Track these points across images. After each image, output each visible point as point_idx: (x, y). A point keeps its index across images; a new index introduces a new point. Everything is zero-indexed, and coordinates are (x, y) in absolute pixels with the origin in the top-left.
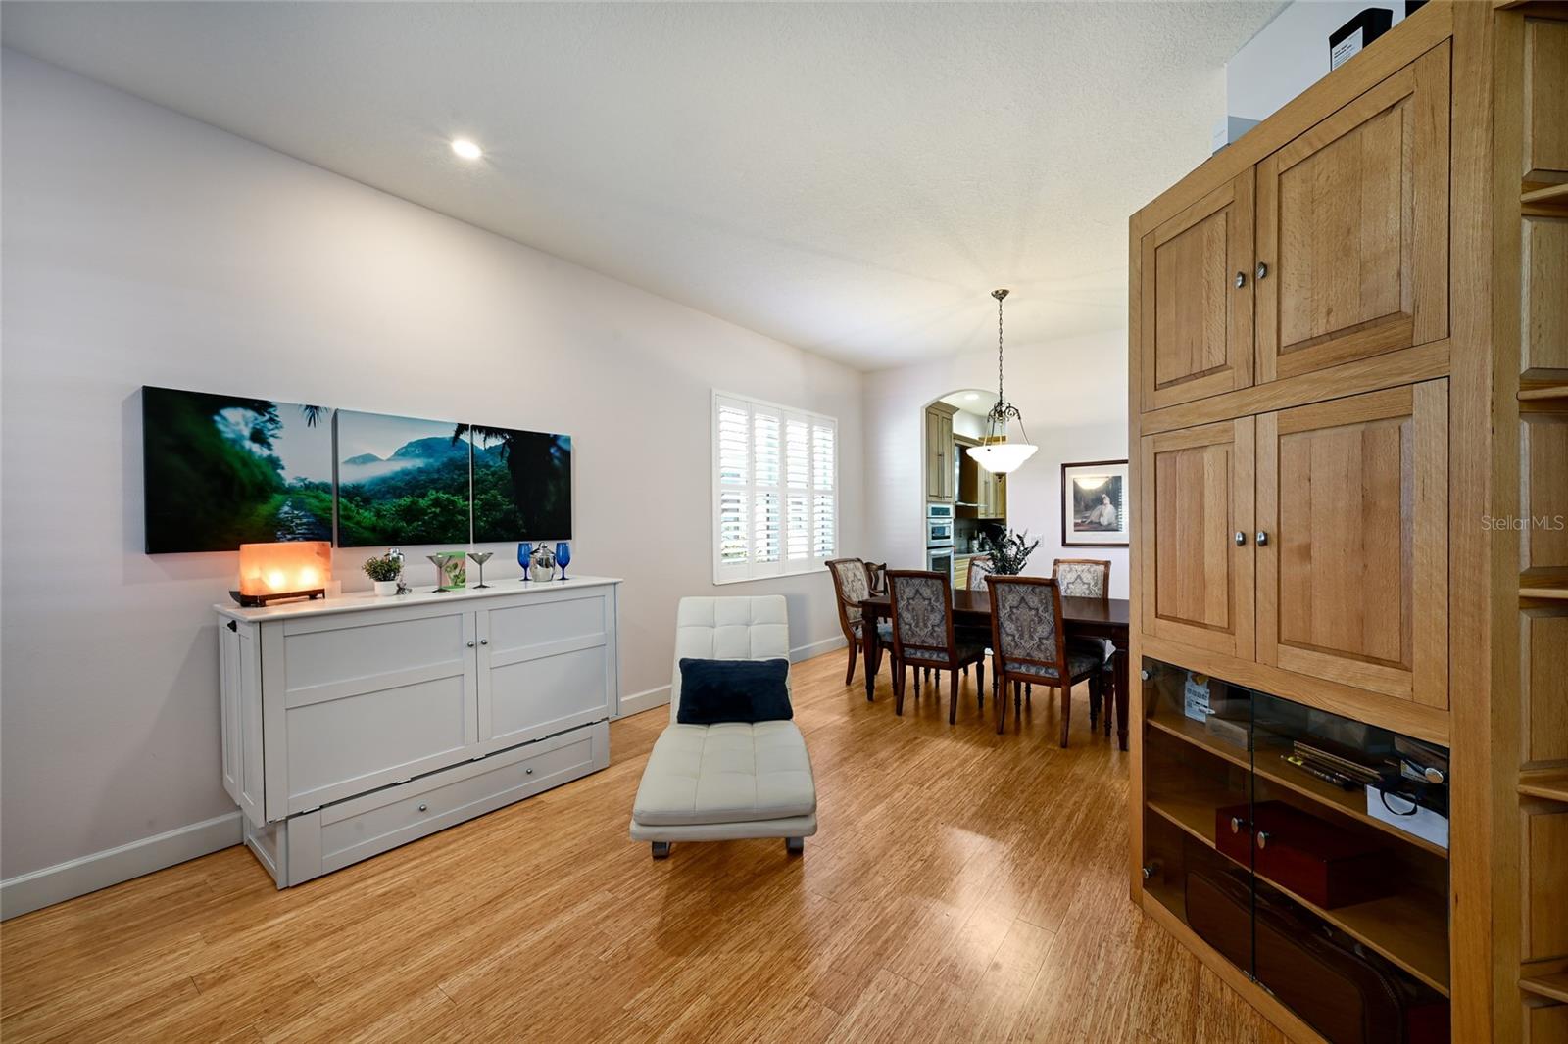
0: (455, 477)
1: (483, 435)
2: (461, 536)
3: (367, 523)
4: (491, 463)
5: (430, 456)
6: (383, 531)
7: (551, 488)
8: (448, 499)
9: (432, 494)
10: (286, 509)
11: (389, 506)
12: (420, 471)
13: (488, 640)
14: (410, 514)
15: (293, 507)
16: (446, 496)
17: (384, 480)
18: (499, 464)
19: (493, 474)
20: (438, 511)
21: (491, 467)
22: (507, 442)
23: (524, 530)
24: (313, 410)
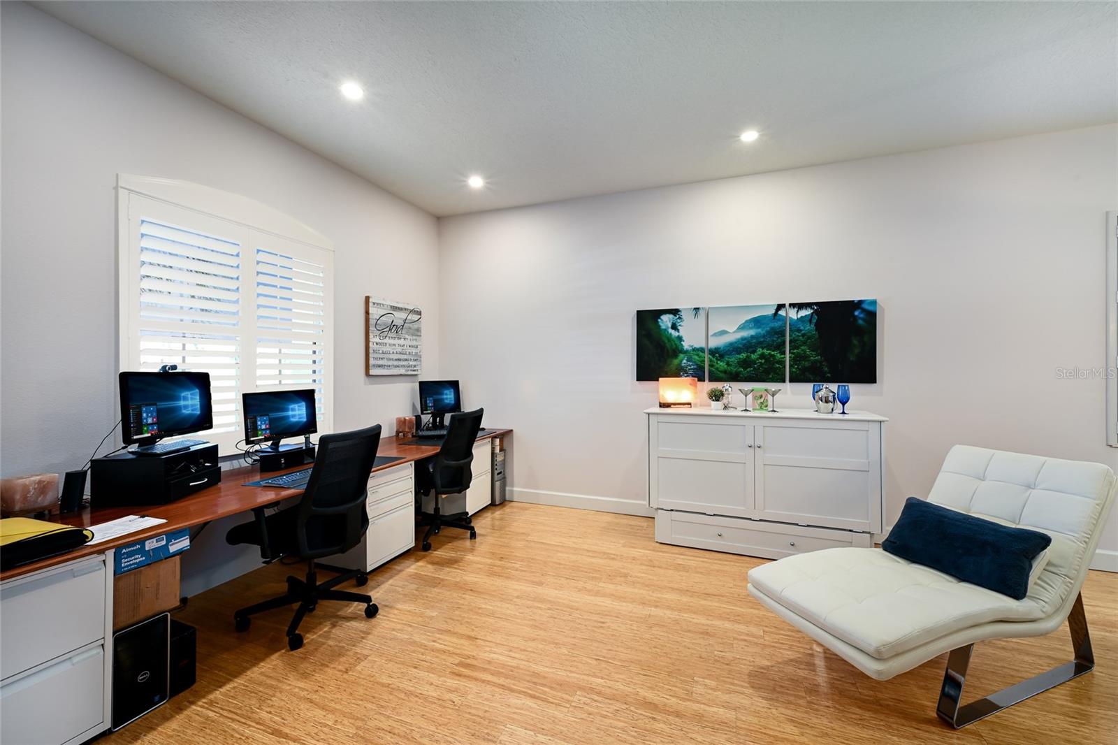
0: (775, 339)
1: (796, 309)
2: (779, 377)
3: (722, 368)
4: (802, 328)
5: (759, 327)
6: (730, 373)
7: (855, 342)
8: (769, 353)
9: (760, 351)
10: (685, 361)
11: (734, 359)
12: (752, 337)
13: (762, 444)
14: (746, 363)
15: (688, 361)
16: (768, 352)
17: (731, 344)
18: (809, 328)
19: (803, 335)
20: (763, 361)
21: (801, 331)
22: (816, 312)
23: (829, 375)
24: (697, 309)
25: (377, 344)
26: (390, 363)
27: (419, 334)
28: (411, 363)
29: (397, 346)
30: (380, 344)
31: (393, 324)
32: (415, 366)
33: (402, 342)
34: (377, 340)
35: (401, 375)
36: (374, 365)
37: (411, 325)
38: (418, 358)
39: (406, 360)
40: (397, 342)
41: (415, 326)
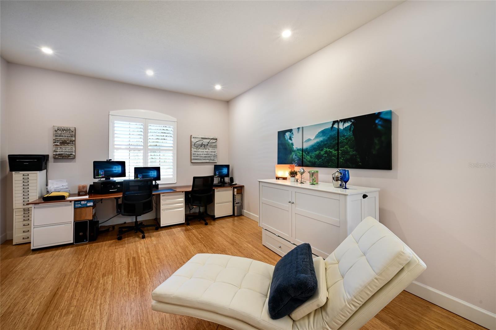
0: (332, 142)
1: (342, 123)
2: (334, 165)
3: (308, 160)
4: (346, 134)
5: (324, 136)
6: (312, 162)
8: (329, 151)
9: (325, 149)
10: (294, 156)
11: (314, 154)
12: (322, 141)
14: (319, 157)
15: (295, 156)
16: (329, 149)
17: (312, 146)
18: (349, 134)
19: (346, 139)
20: (326, 155)
21: (345, 136)
22: (353, 124)
23: (360, 164)
24: (299, 128)
25: (195, 151)
26: (201, 158)
27: (216, 147)
28: (212, 158)
29: (205, 152)
30: (197, 151)
31: (203, 144)
32: (214, 159)
33: (207, 150)
34: (195, 150)
35: (207, 162)
36: (193, 159)
37: (212, 144)
38: (215, 156)
39: (209, 157)
40: (204, 150)
41: (214, 144)
